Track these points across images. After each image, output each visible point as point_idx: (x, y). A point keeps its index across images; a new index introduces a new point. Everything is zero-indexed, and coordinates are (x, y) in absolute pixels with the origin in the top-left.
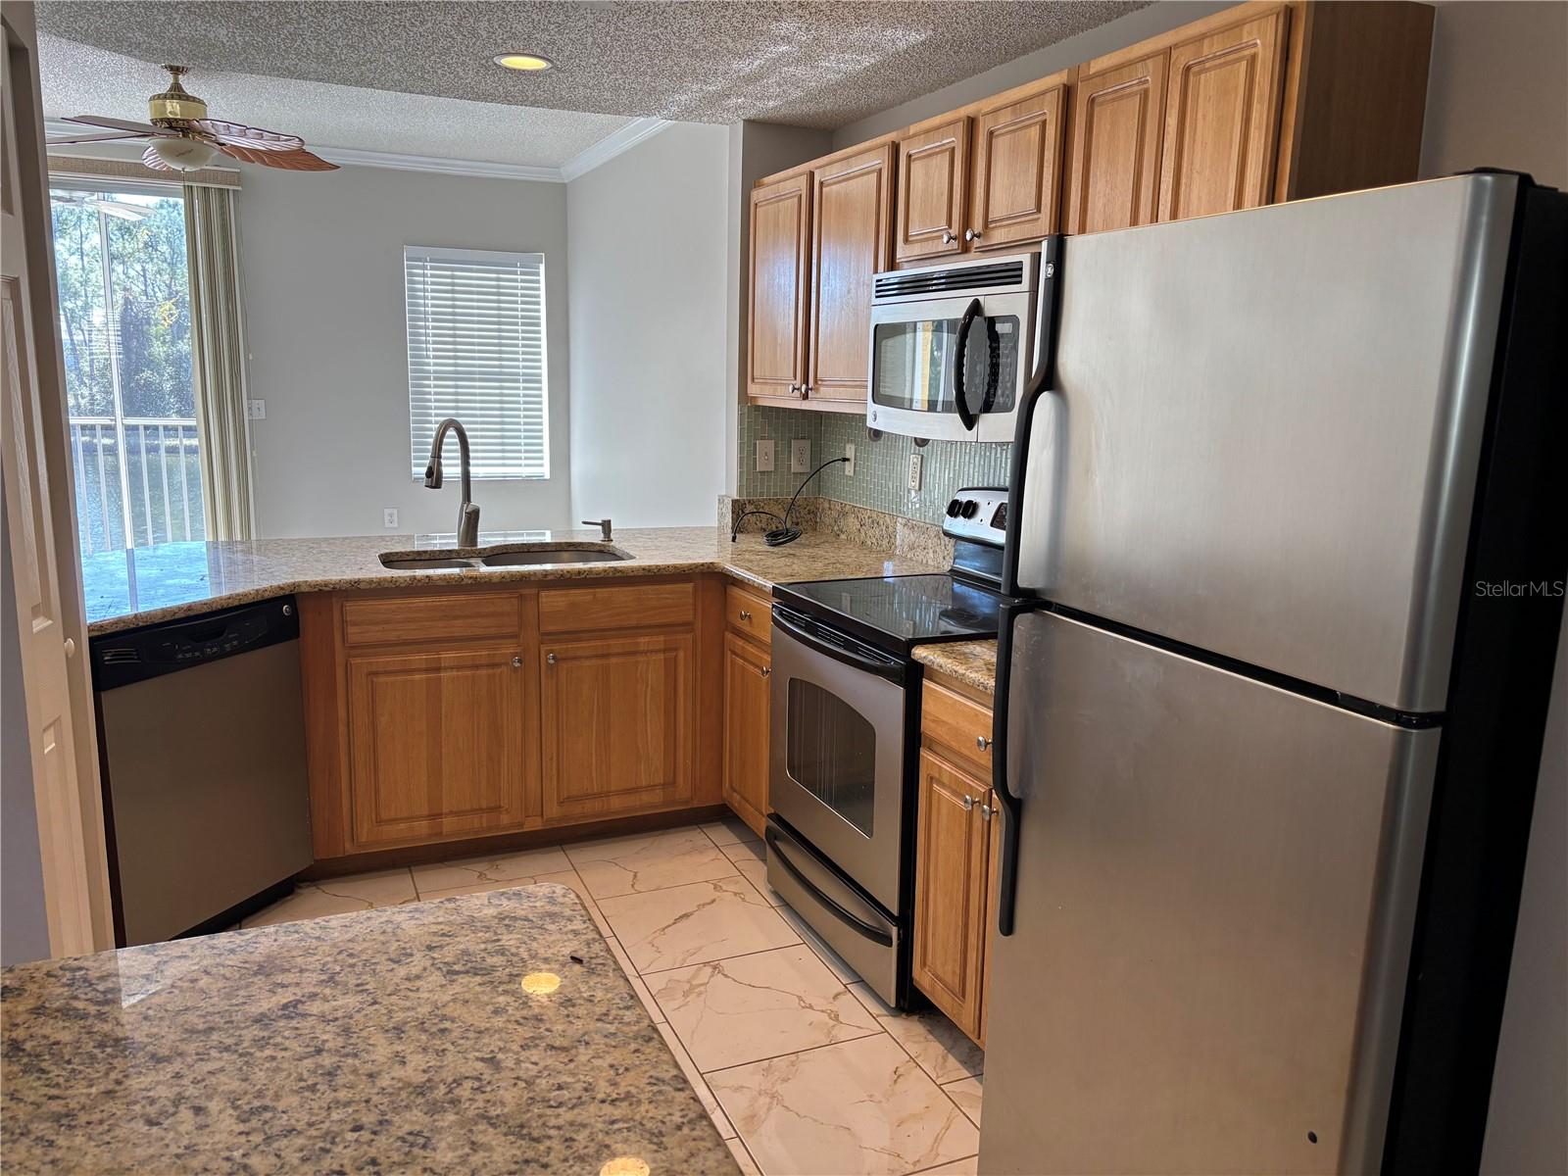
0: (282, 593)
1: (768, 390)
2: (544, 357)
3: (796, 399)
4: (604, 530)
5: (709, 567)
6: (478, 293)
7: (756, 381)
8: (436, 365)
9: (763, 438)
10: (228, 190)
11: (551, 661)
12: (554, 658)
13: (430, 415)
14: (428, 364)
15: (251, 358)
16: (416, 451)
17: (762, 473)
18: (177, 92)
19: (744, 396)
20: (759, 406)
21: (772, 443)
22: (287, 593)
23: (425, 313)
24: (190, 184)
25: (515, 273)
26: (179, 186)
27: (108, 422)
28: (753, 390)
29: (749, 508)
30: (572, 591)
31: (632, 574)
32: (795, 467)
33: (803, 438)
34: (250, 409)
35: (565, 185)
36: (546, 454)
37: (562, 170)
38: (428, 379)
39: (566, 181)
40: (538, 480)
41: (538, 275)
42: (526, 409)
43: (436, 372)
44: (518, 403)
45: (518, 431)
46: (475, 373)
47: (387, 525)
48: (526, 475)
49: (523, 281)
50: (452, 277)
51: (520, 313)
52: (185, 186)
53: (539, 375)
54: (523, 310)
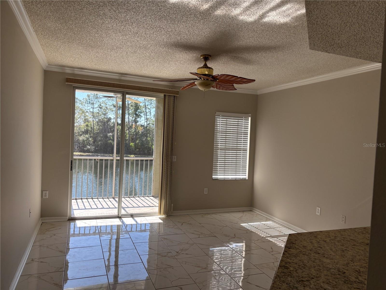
2: (248, 144)
6: (233, 125)
8: (220, 146)
13: (218, 160)
16: (214, 171)
23: (219, 131)
25: (243, 120)
36: (247, 172)
38: (218, 150)
39: (258, 94)
40: (245, 179)
41: (248, 120)
42: (243, 159)
43: (220, 148)
44: (241, 157)
45: (240, 165)
46: (230, 148)
47: (205, 193)
48: (241, 178)
49: (244, 122)
50: (227, 121)
51: (243, 131)
52: (164, 95)
53: (247, 149)
54: (244, 130)
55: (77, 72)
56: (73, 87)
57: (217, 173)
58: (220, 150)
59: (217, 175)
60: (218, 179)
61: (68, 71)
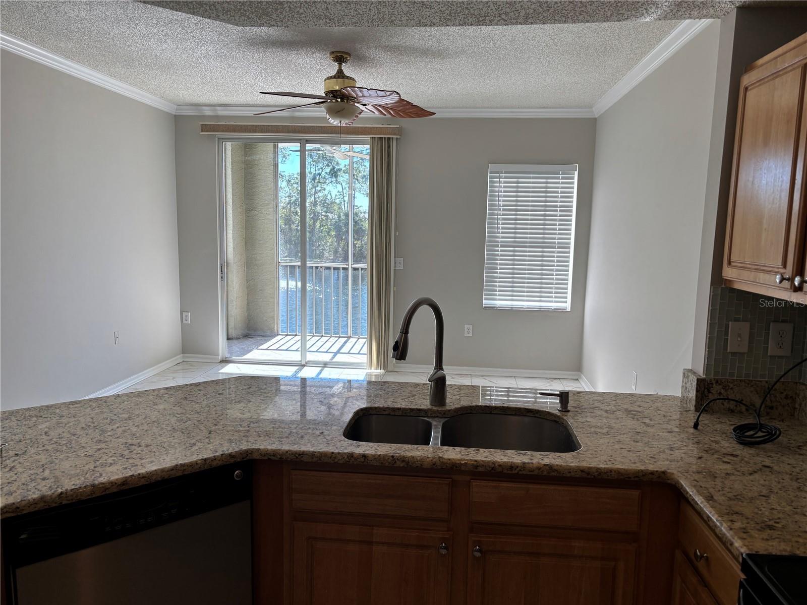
0: (232, 461)
1: (746, 274)
2: (573, 232)
3: (785, 289)
4: (561, 402)
5: (659, 477)
6: (533, 192)
7: (733, 264)
8: (503, 237)
9: (737, 320)
10: (393, 138)
11: (478, 554)
12: (480, 551)
13: (497, 268)
14: (498, 237)
15: (397, 234)
16: (486, 290)
17: (734, 354)
18: (340, 75)
19: (717, 278)
20: (735, 289)
21: (748, 325)
22: (239, 460)
23: (498, 205)
24: (373, 136)
25: (558, 178)
26: (368, 138)
27: (345, 266)
28: (729, 273)
29: (716, 388)
30: (505, 484)
31: (569, 475)
32: (772, 350)
33: (783, 321)
34: (395, 263)
35: (595, 119)
36: (569, 296)
37: (594, 109)
38: (497, 246)
39: (596, 117)
40: (563, 311)
41: (573, 178)
42: (558, 266)
43: (502, 242)
44: (553, 261)
45: (552, 279)
46: (526, 242)
47: (466, 334)
48: (553, 308)
49: (562, 183)
50: (518, 182)
51: (559, 204)
52: (370, 138)
53: (569, 243)
54: (561, 202)
55: (221, 112)
56: (219, 138)
57: (495, 295)
58: (502, 246)
59: (495, 300)
60: (494, 307)
61: (208, 112)
